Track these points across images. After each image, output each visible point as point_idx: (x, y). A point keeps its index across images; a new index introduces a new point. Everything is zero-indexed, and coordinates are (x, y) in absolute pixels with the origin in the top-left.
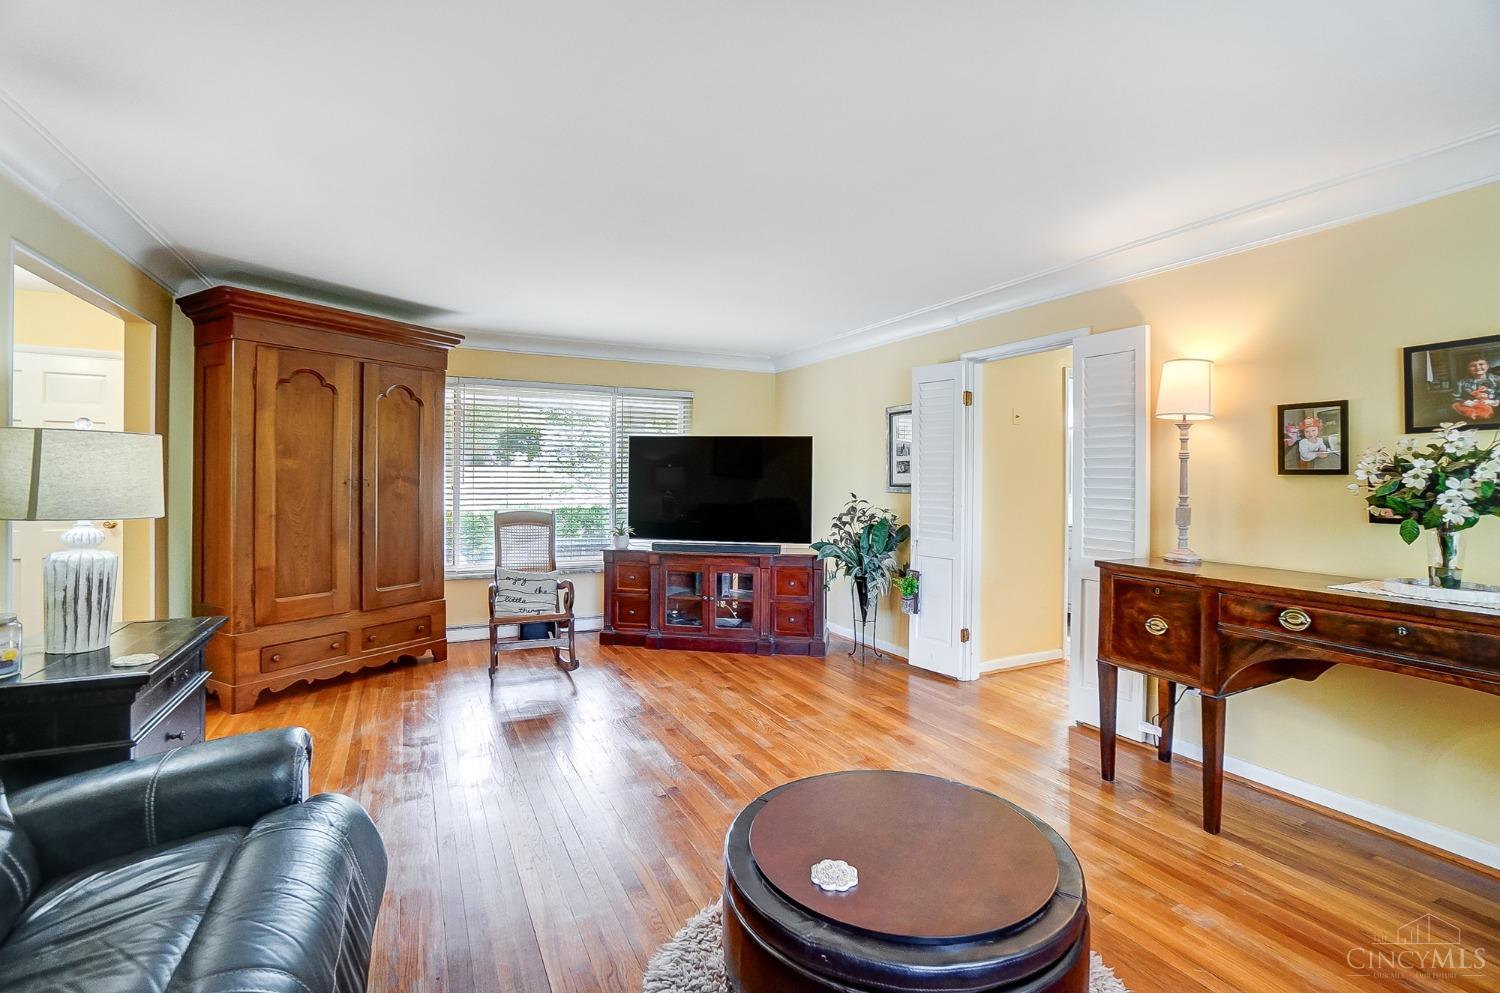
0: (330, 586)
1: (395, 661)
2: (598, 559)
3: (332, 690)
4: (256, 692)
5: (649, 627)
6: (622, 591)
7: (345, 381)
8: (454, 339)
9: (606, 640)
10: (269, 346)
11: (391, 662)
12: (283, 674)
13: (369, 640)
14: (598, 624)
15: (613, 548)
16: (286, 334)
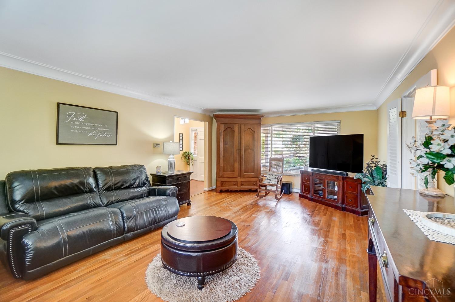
0: (233, 171)
1: (248, 190)
2: (299, 173)
3: (234, 193)
4: (220, 190)
5: (309, 194)
6: (305, 183)
7: (236, 128)
8: (262, 116)
9: (301, 196)
10: (222, 123)
11: (247, 190)
12: (224, 187)
13: (242, 184)
14: (299, 191)
15: (304, 170)
16: (226, 121)
